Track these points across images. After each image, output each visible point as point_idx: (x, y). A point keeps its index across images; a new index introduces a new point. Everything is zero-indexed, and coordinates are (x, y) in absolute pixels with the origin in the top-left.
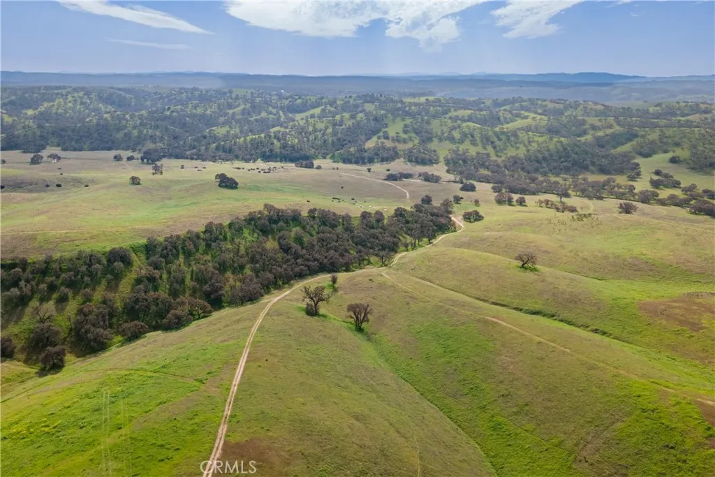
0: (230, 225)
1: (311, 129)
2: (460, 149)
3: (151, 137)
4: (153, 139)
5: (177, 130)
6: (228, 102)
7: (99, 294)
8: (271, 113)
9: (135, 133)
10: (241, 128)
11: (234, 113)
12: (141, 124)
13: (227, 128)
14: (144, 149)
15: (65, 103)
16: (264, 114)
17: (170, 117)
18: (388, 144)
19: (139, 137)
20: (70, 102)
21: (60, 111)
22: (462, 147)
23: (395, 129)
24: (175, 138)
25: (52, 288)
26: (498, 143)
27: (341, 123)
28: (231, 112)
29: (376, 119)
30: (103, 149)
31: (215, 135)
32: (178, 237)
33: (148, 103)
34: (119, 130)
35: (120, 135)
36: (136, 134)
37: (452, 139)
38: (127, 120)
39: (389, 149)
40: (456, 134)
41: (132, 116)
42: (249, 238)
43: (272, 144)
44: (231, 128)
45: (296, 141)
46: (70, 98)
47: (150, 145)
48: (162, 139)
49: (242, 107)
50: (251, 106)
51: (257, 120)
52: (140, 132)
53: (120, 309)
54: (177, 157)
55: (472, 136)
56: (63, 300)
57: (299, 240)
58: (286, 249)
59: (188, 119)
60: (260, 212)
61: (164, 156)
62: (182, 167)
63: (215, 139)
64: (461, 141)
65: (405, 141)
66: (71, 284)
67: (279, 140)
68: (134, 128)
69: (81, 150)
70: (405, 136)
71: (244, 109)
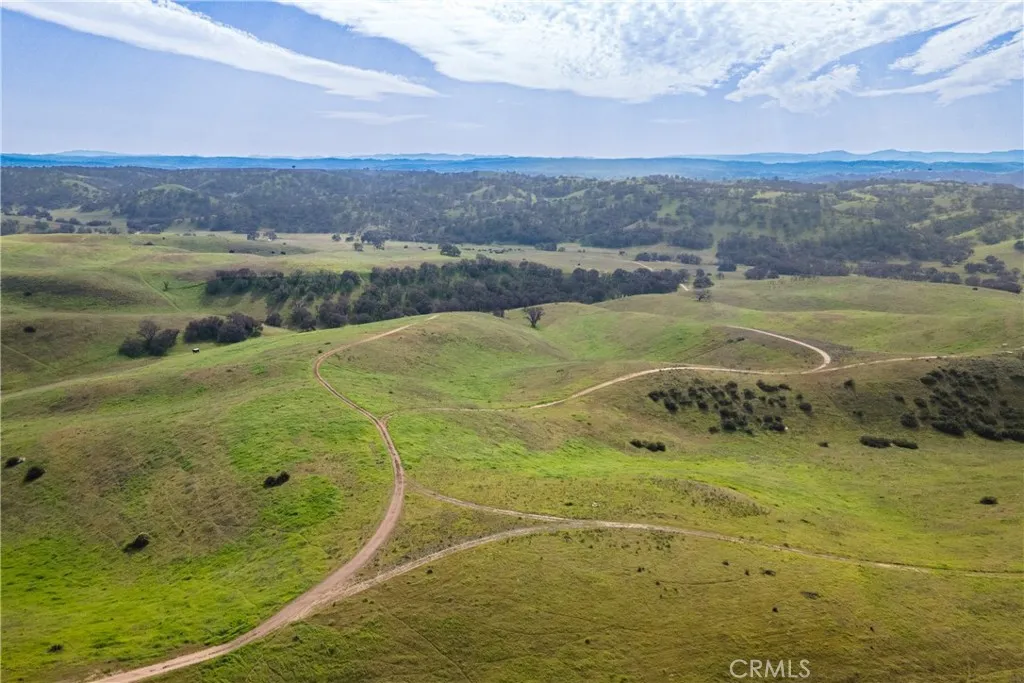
0: (443, 267)
1: (563, 212)
2: (741, 233)
3: (373, 219)
4: (374, 221)
5: (402, 213)
6: (467, 184)
7: (335, 299)
8: (520, 196)
9: (355, 214)
10: (478, 211)
11: (473, 196)
12: (361, 206)
13: (462, 210)
14: (365, 231)
15: (274, 185)
16: (510, 197)
17: (395, 200)
18: (653, 226)
19: (359, 219)
20: (278, 184)
21: (268, 194)
22: (745, 231)
23: (667, 210)
24: (400, 221)
25: (302, 292)
26: (792, 225)
27: (602, 205)
28: (469, 195)
29: (647, 201)
30: (318, 232)
31: (446, 217)
32: (397, 270)
33: (369, 187)
34: (336, 211)
35: (337, 217)
36: (356, 216)
37: (735, 221)
38: (346, 202)
39: (653, 232)
40: (742, 217)
41: (351, 199)
42: (458, 278)
43: (511, 225)
44: (467, 210)
45: (541, 222)
46: (277, 179)
47: (371, 228)
48: (384, 222)
49: (485, 189)
50: (496, 188)
51: (499, 204)
52: (361, 213)
53: (353, 307)
54: (401, 239)
55: (762, 218)
56: (310, 299)
57: (505, 284)
58: (491, 289)
59: (416, 202)
60: (472, 261)
61: (387, 239)
62: (406, 247)
63: (445, 220)
64: (746, 224)
65: (675, 223)
66: (315, 289)
67: (519, 219)
68: (354, 209)
69: (295, 232)
70: (677, 218)
71: (486, 191)
